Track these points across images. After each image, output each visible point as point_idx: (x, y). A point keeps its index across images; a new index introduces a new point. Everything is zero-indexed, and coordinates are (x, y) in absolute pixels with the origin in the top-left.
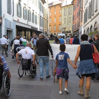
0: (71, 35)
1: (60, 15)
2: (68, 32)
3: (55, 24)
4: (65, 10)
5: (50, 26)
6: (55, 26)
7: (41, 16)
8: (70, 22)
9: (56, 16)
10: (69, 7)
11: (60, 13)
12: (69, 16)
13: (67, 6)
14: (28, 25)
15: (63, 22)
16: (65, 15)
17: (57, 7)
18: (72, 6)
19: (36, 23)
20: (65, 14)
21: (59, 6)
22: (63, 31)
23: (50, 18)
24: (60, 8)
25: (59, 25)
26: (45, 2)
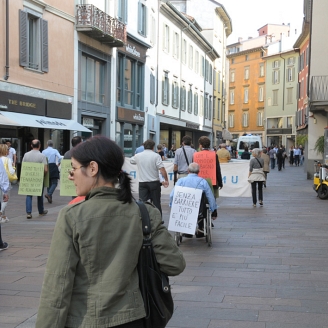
0: (292, 139)
1: (261, 80)
2: (283, 131)
3: (246, 107)
4: (277, 67)
5: (230, 111)
6: (246, 112)
7: (207, 94)
8: (290, 102)
9: (249, 83)
10: (286, 57)
11: (262, 74)
12: (287, 85)
13: (281, 55)
14: (179, 119)
15: (269, 102)
16: (274, 82)
17: (251, 56)
18: (297, 55)
19: (196, 113)
20: (276, 78)
21: (259, 54)
22: (271, 127)
23: (230, 88)
24: (261, 61)
25: (259, 109)
26: (218, 57)
